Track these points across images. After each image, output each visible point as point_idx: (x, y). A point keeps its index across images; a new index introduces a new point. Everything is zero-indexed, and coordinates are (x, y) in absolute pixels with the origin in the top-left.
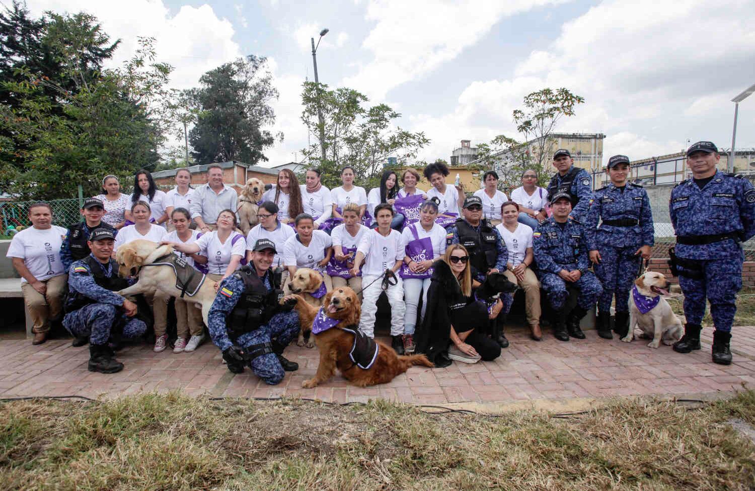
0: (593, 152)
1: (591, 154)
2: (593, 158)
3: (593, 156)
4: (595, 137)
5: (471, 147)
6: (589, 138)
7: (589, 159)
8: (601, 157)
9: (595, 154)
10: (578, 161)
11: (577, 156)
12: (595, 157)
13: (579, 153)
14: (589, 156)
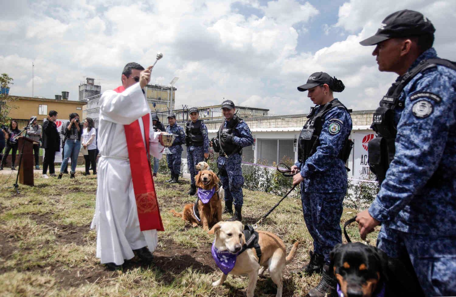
0: (168, 99)
1: (167, 100)
2: (168, 103)
3: (168, 102)
4: (170, 89)
5: (95, 84)
6: (166, 89)
7: (166, 103)
8: (174, 103)
9: (170, 100)
10: (159, 104)
11: (158, 100)
12: (170, 103)
13: (160, 99)
14: (166, 101)
